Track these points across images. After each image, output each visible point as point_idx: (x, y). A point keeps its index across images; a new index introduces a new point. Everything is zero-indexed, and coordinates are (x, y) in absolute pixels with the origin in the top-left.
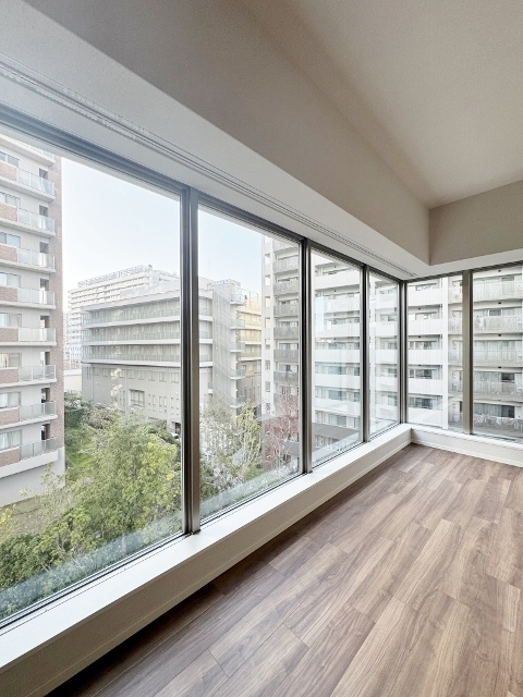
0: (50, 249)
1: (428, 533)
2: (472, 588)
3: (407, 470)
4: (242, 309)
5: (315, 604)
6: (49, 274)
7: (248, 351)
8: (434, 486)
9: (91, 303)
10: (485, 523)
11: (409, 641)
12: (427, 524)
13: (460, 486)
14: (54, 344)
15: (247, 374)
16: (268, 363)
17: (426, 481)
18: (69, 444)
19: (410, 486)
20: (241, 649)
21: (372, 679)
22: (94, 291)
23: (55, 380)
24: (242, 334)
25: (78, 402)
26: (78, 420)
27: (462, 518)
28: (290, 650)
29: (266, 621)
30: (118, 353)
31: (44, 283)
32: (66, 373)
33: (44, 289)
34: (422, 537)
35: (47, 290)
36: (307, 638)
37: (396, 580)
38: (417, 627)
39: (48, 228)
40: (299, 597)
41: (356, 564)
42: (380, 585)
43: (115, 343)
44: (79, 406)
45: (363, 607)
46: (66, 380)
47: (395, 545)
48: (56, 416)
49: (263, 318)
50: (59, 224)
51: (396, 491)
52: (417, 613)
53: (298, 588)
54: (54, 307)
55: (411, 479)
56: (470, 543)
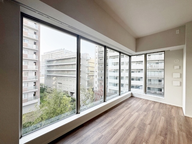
0: (37, 44)
1: (132, 115)
2: (140, 125)
3: (129, 102)
4: (89, 61)
5: (105, 128)
6: (37, 51)
7: (91, 72)
8: (135, 106)
9: (47, 59)
10: (146, 113)
11: (125, 134)
12: (132, 113)
13: (141, 106)
14: (37, 70)
15: (91, 79)
16: (96, 76)
17: (133, 105)
18: (41, 97)
19: (130, 105)
20: (89, 136)
21: (116, 140)
22: (48, 55)
23: (37, 80)
24: (89, 68)
25: (43, 86)
26: (44, 91)
27: (141, 112)
28: (100, 136)
29: (95, 131)
30: (55, 73)
31: (35, 53)
32: (40, 78)
33: (35, 54)
34: (130, 116)
35: (36, 55)
36: (103, 134)
37: (124, 124)
38: (127, 132)
39: (36, 38)
40: (102, 127)
41: (115, 121)
42: (120, 125)
43: (54, 70)
44: (44, 87)
45: (116, 129)
46: (40, 80)
47: (124, 117)
48: (38, 90)
49: (95, 64)
50: (39, 37)
51: (126, 107)
52: (127, 130)
53: (102, 125)
54: (37, 60)
55: (130, 104)
56: (142, 117)
